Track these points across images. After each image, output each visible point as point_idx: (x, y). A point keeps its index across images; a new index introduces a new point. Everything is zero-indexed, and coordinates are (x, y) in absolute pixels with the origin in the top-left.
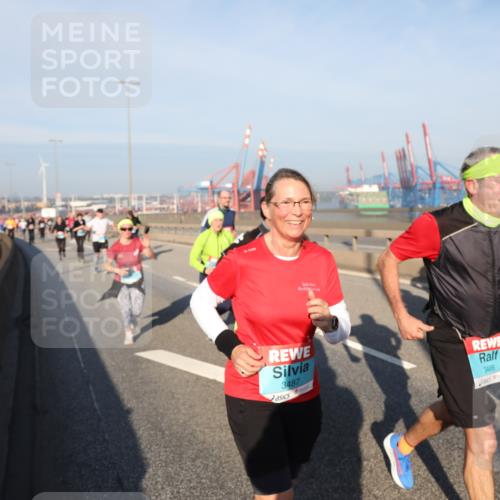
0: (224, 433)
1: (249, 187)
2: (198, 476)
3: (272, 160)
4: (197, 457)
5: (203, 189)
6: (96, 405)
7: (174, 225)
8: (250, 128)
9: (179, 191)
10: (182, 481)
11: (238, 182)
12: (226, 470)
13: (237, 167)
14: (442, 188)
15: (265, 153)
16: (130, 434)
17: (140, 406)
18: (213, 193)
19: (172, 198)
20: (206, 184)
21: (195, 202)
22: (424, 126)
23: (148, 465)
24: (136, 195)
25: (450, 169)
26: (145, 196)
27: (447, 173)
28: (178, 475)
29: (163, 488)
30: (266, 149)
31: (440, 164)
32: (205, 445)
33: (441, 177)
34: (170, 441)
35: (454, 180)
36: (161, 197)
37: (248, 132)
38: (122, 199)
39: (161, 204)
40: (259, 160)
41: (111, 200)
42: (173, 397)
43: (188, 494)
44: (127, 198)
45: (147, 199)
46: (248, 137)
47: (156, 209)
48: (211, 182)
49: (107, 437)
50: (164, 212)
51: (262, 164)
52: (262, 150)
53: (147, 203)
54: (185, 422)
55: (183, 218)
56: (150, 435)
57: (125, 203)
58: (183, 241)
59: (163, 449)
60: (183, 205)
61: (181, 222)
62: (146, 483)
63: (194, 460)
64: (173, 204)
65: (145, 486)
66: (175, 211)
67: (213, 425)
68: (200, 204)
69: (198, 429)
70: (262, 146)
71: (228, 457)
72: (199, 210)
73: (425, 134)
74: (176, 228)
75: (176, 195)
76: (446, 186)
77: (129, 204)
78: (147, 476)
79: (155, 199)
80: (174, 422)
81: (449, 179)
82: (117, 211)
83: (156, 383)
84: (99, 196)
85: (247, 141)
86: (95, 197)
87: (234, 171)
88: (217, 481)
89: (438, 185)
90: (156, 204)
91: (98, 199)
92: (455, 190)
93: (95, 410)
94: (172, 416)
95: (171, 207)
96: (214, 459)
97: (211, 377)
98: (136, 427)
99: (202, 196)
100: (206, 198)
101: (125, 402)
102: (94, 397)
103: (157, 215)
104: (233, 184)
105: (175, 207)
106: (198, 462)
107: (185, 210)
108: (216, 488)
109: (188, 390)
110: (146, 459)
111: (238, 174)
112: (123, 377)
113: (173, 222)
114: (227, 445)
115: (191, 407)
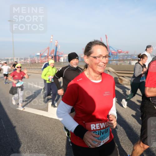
0: (46, 132)
1: (53, 55)
2: (38, 146)
3: (60, 46)
4: (38, 140)
5: (38, 56)
6: (4, 126)
7: (29, 67)
8: (52, 36)
9: (30, 56)
10: (33, 148)
11: (49, 53)
12: (47, 143)
13: (48, 48)
14: (112, 54)
15: (57, 44)
16: (16, 134)
17: (18, 125)
18: (41, 57)
19: (28, 59)
20: (39, 54)
21: (35, 60)
22: (106, 36)
23: (21, 144)
24: (16, 58)
25: (114, 49)
26: (19, 58)
27: (113, 50)
28: (31, 146)
29: (26, 151)
30: (57, 43)
31: (111, 47)
32: (40, 136)
33: (111, 51)
34: (29, 135)
35: (115, 52)
36: (24, 58)
37: (52, 37)
38: (11, 59)
39: (24, 60)
40: (55, 46)
41: (8, 60)
42: (29, 122)
43: (35, 151)
44: (13, 59)
45: (20, 59)
46: (52, 39)
47: (23, 62)
48: (40, 54)
49: (7, 135)
50: (25, 63)
51: (57, 47)
52: (56, 43)
53: (20, 60)
54: (33, 130)
55: (32, 65)
56: (22, 134)
57: (12, 61)
58: (32, 72)
59: (26, 138)
60: (31, 61)
61: (31, 66)
62: (21, 149)
63: (36, 141)
64: (28, 60)
65: (20, 150)
66: (29, 63)
67: (42, 130)
68: (37, 61)
69: (37, 131)
70: (56, 42)
71: (47, 139)
72: (37, 62)
73: (106, 38)
74: (29, 68)
75: (29, 58)
76: (113, 54)
77: (14, 61)
78: (21, 147)
79: (22, 59)
80: (29, 129)
81: (114, 52)
82: (10, 63)
83: (23, 117)
84: (3, 58)
85: (51, 40)
86: (2, 59)
87: (48, 50)
88: (44, 147)
89: (110, 54)
90: (23, 61)
91: (3, 59)
92: (116, 55)
93: (3, 127)
94: (29, 128)
95: (28, 61)
96: (43, 140)
97: (41, 115)
98: (17, 132)
99: (37, 58)
100: (39, 58)
101: (14, 124)
102: (3, 123)
103: (23, 64)
104: (48, 54)
105: (29, 61)
106: (38, 141)
107: (32, 62)
108: (43, 149)
109: (34, 119)
110: (21, 142)
111: (49, 51)
112: (13, 116)
113: (28, 66)
114: (47, 135)
115: (35, 124)
